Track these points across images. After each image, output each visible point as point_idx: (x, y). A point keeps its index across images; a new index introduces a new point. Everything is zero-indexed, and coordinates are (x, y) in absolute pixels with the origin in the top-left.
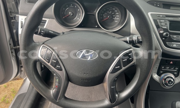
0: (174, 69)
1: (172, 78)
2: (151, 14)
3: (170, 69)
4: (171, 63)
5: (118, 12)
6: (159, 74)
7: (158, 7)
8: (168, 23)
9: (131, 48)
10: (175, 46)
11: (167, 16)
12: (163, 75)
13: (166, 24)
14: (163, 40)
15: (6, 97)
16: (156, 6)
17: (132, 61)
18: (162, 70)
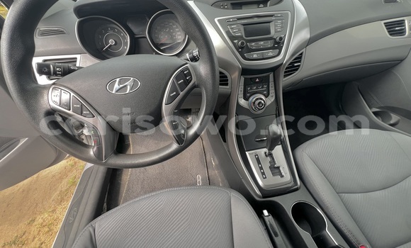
0: (263, 88)
1: (261, 99)
2: (218, 20)
3: (257, 88)
4: (257, 80)
5: (177, 27)
6: (246, 98)
7: (226, 9)
8: (242, 28)
9: (187, 63)
10: (255, 56)
11: (239, 19)
12: (251, 99)
13: (239, 30)
14: (239, 52)
15: (75, 177)
16: (224, 8)
17: (191, 81)
18: (249, 93)
